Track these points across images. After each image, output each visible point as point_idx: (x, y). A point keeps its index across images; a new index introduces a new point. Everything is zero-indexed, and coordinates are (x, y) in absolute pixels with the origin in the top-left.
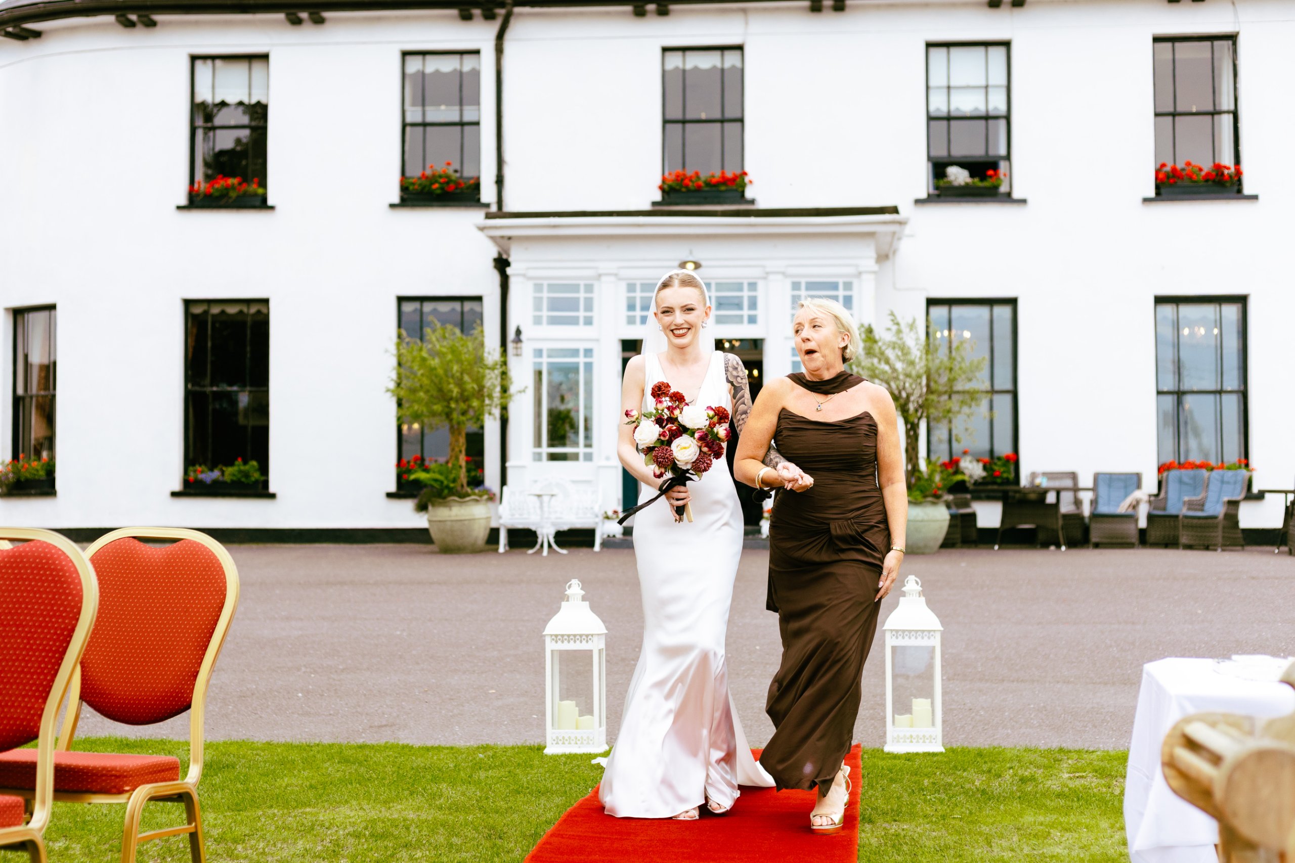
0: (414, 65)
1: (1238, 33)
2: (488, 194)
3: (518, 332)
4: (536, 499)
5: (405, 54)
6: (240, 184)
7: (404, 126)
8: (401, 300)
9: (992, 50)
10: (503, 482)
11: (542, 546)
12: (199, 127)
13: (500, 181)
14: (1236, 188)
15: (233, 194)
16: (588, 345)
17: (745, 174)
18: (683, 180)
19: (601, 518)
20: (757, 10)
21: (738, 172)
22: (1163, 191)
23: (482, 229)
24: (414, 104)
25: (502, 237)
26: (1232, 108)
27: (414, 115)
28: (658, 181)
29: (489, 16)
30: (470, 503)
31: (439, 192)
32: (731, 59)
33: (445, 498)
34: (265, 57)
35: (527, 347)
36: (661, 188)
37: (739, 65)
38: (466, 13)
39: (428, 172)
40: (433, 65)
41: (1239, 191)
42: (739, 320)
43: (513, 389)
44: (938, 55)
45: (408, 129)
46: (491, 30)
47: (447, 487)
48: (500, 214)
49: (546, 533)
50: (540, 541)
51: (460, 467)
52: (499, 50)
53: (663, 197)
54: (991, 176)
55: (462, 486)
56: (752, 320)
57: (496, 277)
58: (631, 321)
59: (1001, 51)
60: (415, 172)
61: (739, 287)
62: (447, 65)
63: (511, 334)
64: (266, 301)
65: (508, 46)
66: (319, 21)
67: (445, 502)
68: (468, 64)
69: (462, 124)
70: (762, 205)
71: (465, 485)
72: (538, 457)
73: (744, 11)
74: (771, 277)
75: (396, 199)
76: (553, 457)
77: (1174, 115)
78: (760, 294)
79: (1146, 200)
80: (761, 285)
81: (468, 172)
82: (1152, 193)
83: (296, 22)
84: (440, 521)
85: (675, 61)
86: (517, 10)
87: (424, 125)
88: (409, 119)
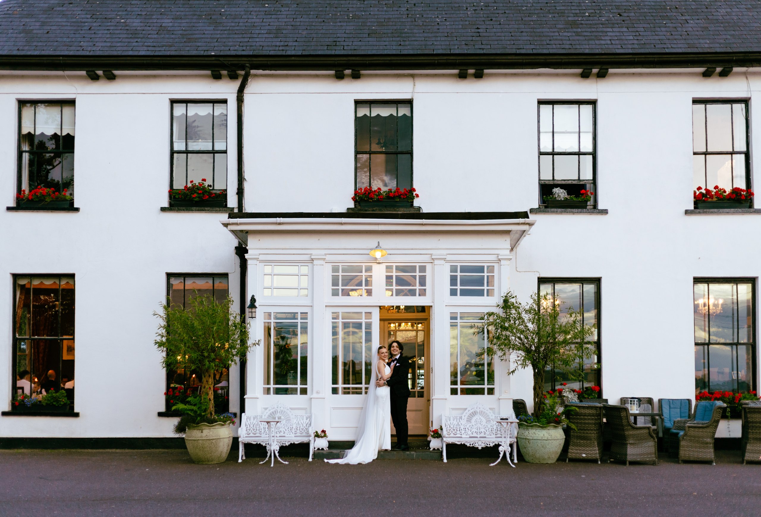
0: (179, 110)
1: (750, 98)
2: (232, 202)
3: (253, 300)
4: (265, 423)
5: (173, 102)
6: (54, 192)
7: (173, 153)
8: (169, 275)
9: (583, 107)
10: (242, 410)
11: (271, 456)
12: (26, 152)
13: (240, 192)
14: (748, 204)
15: (48, 199)
16: (304, 310)
17: (414, 190)
18: (369, 193)
19: (313, 436)
20: (421, 76)
21: (408, 188)
22: (699, 205)
23: (226, 225)
24: (179, 138)
25: (242, 231)
26: (744, 149)
27: (179, 146)
28: (352, 193)
29: (233, 77)
30: (217, 427)
31: (197, 199)
32: (403, 111)
33: (198, 423)
34: (71, 103)
35: (260, 312)
36: (354, 199)
37: (409, 114)
38: (217, 73)
39: (189, 185)
40: (193, 110)
41: (751, 206)
42: (412, 293)
43: (249, 343)
44: (546, 109)
45: (175, 155)
46: (235, 85)
47: (200, 415)
48: (241, 214)
49: (274, 447)
50: (269, 455)
51: (210, 400)
52: (240, 100)
53: (355, 205)
54: (582, 194)
55: (211, 414)
56: (423, 293)
57: (237, 260)
58: (335, 293)
59: (589, 108)
60: (179, 185)
61: (413, 269)
62: (204, 110)
63: (248, 302)
64: (72, 276)
65: (247, 97)
66: (111, 78)
67: (198, 426)
68: (219, 110)
69: (214, 152)
70: (425, 210)
71: (213, 413)
72: (268, 391)
73: (413, 76)
74: (436, 262)
75: (166, 205)
76: (278, 392)
77: (706, 154)
78: (428, 274)
79: (687, 212)
80: (429, 267)
81: (219, 186)
82: (691, 207)
83: (95, 78)
84: (194, 440)
85: (363, 112)
86: (253, 72)
87: (187, 152)
88: (176, 148)
